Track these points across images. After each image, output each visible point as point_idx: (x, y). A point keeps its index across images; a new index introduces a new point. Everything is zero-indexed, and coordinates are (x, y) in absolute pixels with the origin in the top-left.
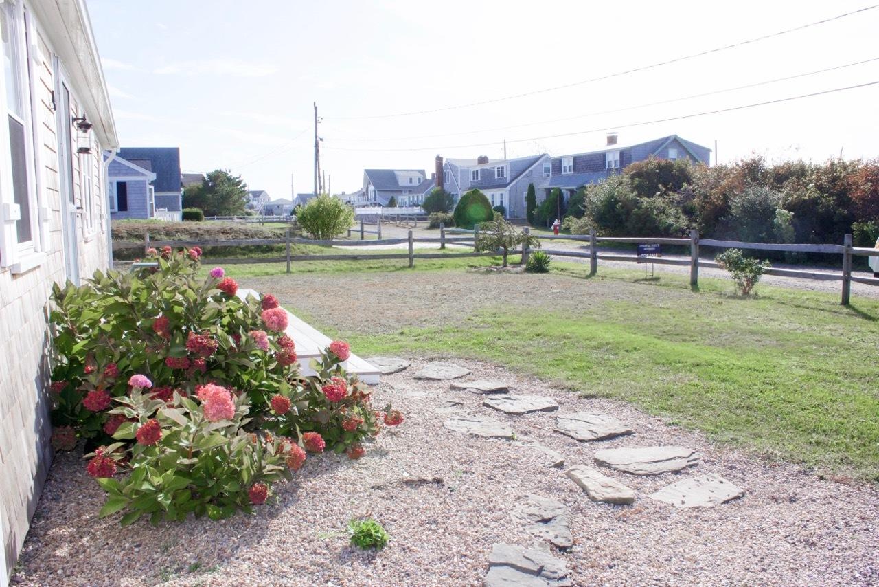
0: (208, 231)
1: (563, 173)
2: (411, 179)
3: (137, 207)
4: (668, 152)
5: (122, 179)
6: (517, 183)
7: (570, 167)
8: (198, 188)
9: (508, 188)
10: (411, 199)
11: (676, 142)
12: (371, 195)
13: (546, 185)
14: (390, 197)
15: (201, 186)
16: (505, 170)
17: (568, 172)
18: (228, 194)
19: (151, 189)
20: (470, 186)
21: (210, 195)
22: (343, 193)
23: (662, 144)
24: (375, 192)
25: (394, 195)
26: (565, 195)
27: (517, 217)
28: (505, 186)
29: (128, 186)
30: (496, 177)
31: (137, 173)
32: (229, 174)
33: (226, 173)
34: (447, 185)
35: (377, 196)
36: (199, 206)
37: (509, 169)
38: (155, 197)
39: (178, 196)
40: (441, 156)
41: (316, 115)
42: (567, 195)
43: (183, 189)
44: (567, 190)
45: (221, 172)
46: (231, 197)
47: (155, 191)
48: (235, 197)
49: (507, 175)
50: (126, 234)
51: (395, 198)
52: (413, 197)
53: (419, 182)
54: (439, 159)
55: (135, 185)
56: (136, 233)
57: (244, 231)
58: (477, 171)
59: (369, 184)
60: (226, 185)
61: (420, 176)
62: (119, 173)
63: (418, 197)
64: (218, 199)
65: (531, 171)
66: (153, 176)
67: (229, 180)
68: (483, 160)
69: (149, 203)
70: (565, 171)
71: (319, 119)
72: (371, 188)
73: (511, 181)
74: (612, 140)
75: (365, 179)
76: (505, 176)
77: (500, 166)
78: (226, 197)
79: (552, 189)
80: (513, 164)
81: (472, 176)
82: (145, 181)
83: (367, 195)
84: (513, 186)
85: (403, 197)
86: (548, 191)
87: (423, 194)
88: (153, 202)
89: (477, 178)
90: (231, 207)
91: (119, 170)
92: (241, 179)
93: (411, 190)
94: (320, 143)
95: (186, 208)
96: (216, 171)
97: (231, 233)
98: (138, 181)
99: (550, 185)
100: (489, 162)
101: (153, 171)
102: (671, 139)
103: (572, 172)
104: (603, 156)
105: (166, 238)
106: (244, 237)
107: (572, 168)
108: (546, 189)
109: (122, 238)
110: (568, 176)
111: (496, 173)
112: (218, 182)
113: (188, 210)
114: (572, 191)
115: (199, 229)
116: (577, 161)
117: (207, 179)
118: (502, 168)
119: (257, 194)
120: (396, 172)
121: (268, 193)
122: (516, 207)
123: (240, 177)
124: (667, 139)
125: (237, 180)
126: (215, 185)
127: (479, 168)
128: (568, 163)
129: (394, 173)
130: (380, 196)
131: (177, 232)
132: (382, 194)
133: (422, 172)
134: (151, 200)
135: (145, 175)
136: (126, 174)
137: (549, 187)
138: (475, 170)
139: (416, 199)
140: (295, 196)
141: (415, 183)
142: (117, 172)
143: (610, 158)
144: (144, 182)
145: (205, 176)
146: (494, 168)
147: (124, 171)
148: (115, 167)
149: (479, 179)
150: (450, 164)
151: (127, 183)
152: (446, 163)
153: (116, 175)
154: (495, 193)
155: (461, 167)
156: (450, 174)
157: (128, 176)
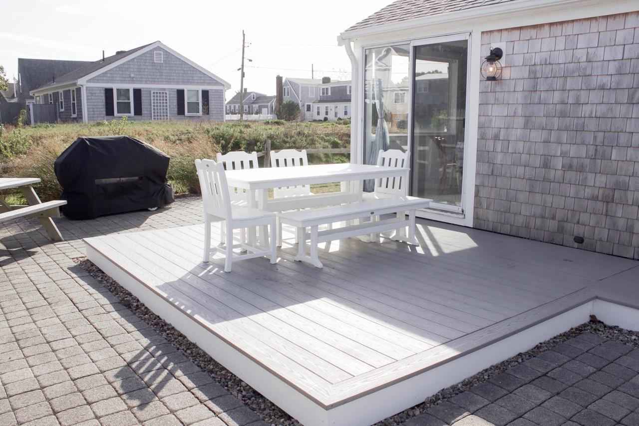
5: (206, 88)
17: (423, 92)
20: (319, 99)
30: (348, 93)
31: (217, 83)
34: (287, 98)
40: (281, 76)
41: (244, 40)
54: (279, 79)
55: (215, 92)
58: (326, 88)
62: (204, 83)
68: (326, 80)
77: (350, 85)
81: (321, 91)
89: (327, 93)
91: (204, 80)
98: (217, 90)
100: (334, 82)
103: (428, 92)
127: (327, 86)
135: (223, 85)
136: (209, 84)
138: (323, 87)
142: (202, 81)
144: (221, 91)
146: (346, 86)
147: (208, 81)
148: (201, 77)
149: (330, 94)
150: (290, 82)
151: (210, 91)
152: (286, 81)
153: (202, 84)
154: (346, 105)
155: (302, 84)
156: (290, 89)
157: (211, 85)
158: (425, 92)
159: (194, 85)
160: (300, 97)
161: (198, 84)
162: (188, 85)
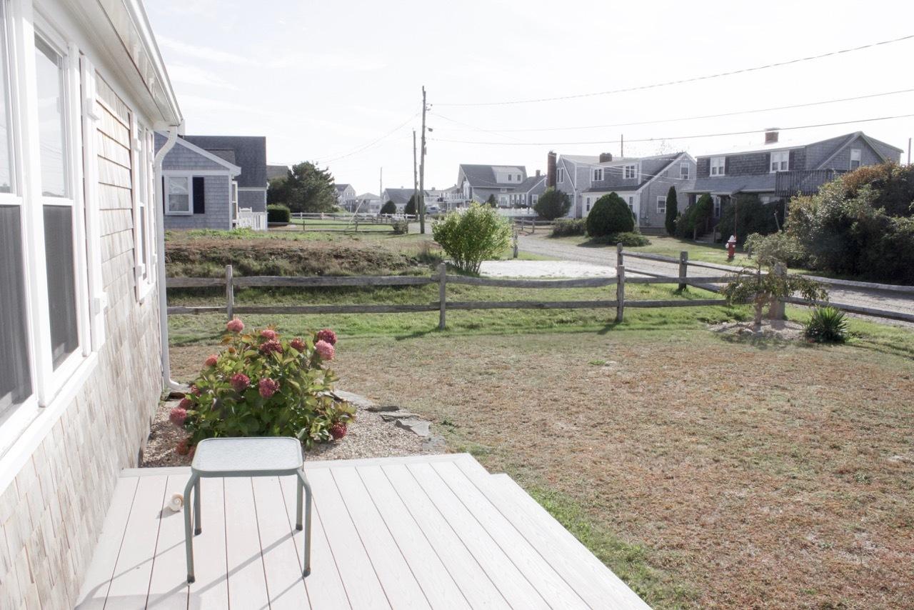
0: (314, 254)
1: (711, 175)
2: (510, 178)
3: (216, 210)
4: (850, 153)
5: (199, 173)
6: (650, 185)
7: (720, 168)
8: (283, 181)
9: (640, 191)
10: (513, 198)
11: (861, 140)
12: (466, 192)
13: (690, 188)
14: (490, 195)
15: (286, 180)
16: (636, 170)
17: (717, 175)
18: (314, 189)
19: (234, 186)
20: (591, 187)
21: (296, 189)
22: (433, 189)
23: (843, 143)
24: (471, 189)
25: (493, 192)
26: (715, 202)
27: (649, 224)
28: (636, 188)
29: (205, 182)
30: (624, 177)
31: (218, 167)
32: (316, 167)
33: (312, 166)
34: (560, 185)
35: (473, 194)
36: (284, 201)
37: (640, 168)
38: (238, 192)
39: (264, 192)
40: (554, 152)
41: (424, 101)
42: (717, 201)
43: (268, 184)
44: (718, 196)
45: (307, 164)
46: (318, 192)
47: (239, 186)
48: (321, 193)
49: (639, 175)
50: (198, 257)
51: (495, 196)
52: (515, 196)
53: (519, 179)
54: (552, 156)
55: (214, 180)
56: (213, 255)
57: (365, 255)
58: (600, 170)
59: (465, 180)
60: (313, 179)
61: (520, 172)
62: (196, 166)
63: (520, 196)
64: (304, 194)
65: (667, 171)
66: (237, 171)
67: (318, 173)
68: (606, 158)
69: (231, 202)
70: (714, 173)
71: (428, 106)
72: (467, 184)
73: (643, 183)
74: (772, 137)
75: (460, 173)
76: (636, 177)
77: (630, 165)
78: (313, 192)
79: (698, 194)
80: (646, 163)
81: (594, 175)
82: (227, 176)
83: (462, 192)
84: (646, 189)
85: (503, 196)
86: (693, 196)
87: (527, 193)
88: (237, 202)
89: (600, 178)
90: (318, 202)
91: (196, 162)
92: (328, 172)
93: (511, 188)
94: (427, 133)
95: (270, 204)
96: (303, 164)
97: (347, 257)
98: (219, 176)
99: (695, 189)
100: (613, 160)
101: (237, 164)
102: (855, 137)
103: (724, 175)
104: (766, 156)
105: (255, 264)
106: (366, 263)
107: (724, 170)
108: (689, 194)
109: (193, 262)
110: (717, 179)
111: (624, 174)
112: (304, 175)
113: (273, 207)
114: (724, 198)
115: (302, 250)
116: (731, 161)
117: (293, 173)
118: (632, 167)
119: (343, 188)
120: (493, 168)
121: (353, 186)
122: (648, 212)
123: (327, 169)
124: (850, 136)
125: (325, 173)
126: (301, 178)
127: (602, 167)
128: (717, 164)
129: (492, 169)
130: (476, 193)
131: (271, 254)
132: (477, 191)
133: (522, 169)
134: (234, 199)
135: (228, 169)
136: (204, 168)
137: (693, 191)
138: (598, 168)
139: (518, 198)
140: (383, 190)
141: (514, 181)
142: (192, 164)
143: (775, 159)
144: (226, 178)
145: (290, 168)
146: (622, 167)
147: (202, 164)
148: (190, 158)
149: (603, 179)
150: (565, 161)
151: (205, 178)
152: (560, 160)
153: (192, 168)
154: (631, 195)
155: (578, 164)
156: (565, 173)
157: (207, 169)
158: (721, 175)
159: (179, 169)
160: (575, 184)
161: (185, 168)
162: (171, 169)
